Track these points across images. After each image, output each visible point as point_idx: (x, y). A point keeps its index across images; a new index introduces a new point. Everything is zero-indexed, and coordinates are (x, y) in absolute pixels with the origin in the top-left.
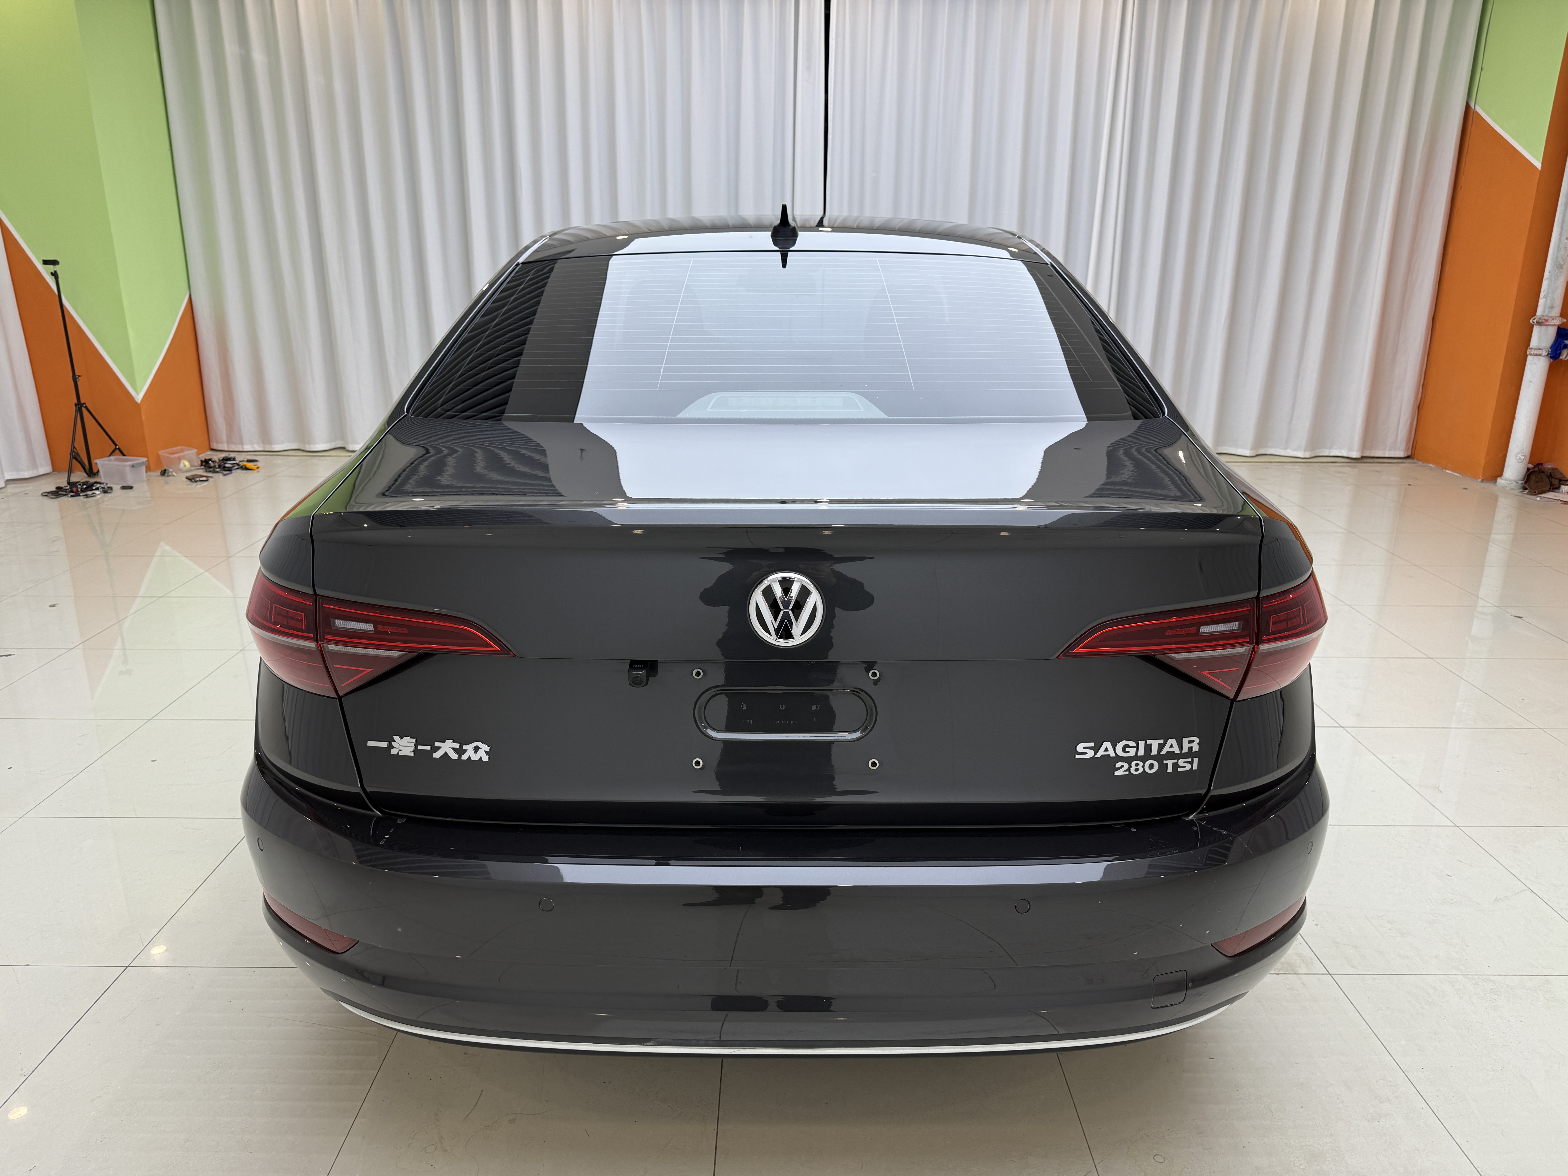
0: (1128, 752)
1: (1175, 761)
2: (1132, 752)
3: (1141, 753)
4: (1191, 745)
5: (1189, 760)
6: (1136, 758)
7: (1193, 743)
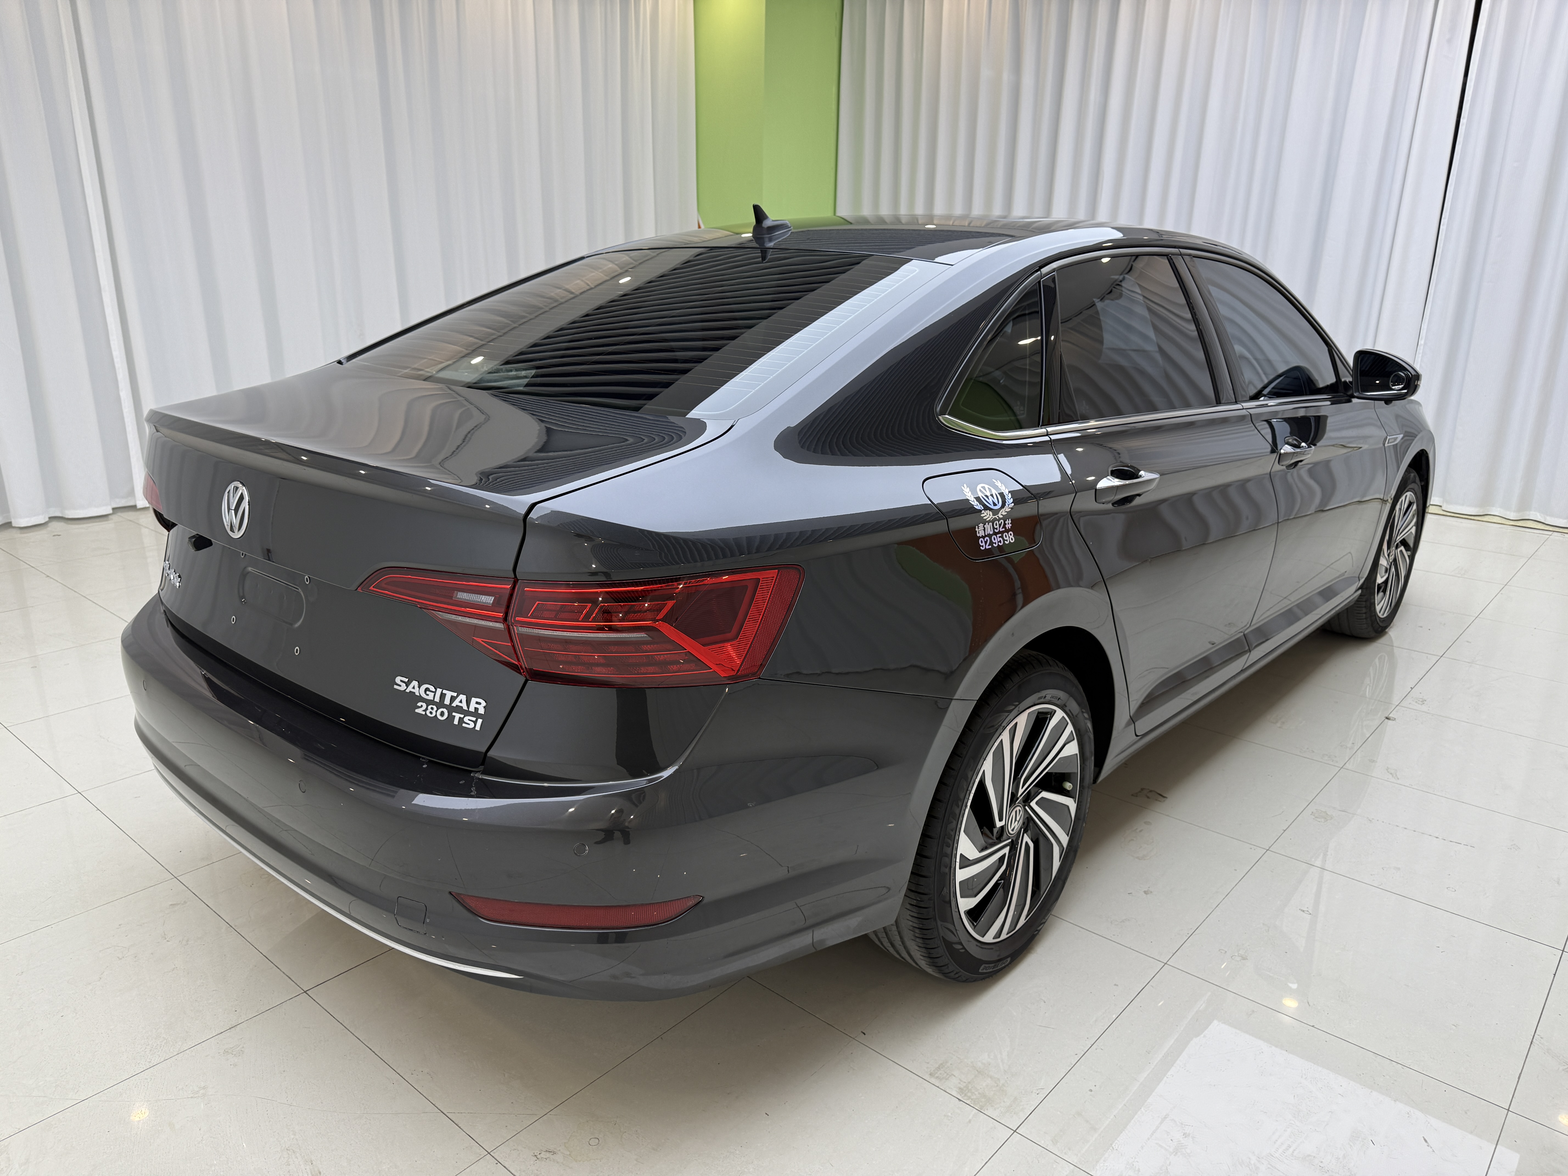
0: (428, 695)
1: (462, 716)
2: (430, 696)
3: (437, 699)
4: (477, 706)
5: (474, 719)
6: (432, 702)
7: (479, 704)
